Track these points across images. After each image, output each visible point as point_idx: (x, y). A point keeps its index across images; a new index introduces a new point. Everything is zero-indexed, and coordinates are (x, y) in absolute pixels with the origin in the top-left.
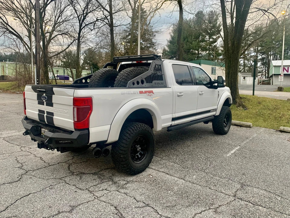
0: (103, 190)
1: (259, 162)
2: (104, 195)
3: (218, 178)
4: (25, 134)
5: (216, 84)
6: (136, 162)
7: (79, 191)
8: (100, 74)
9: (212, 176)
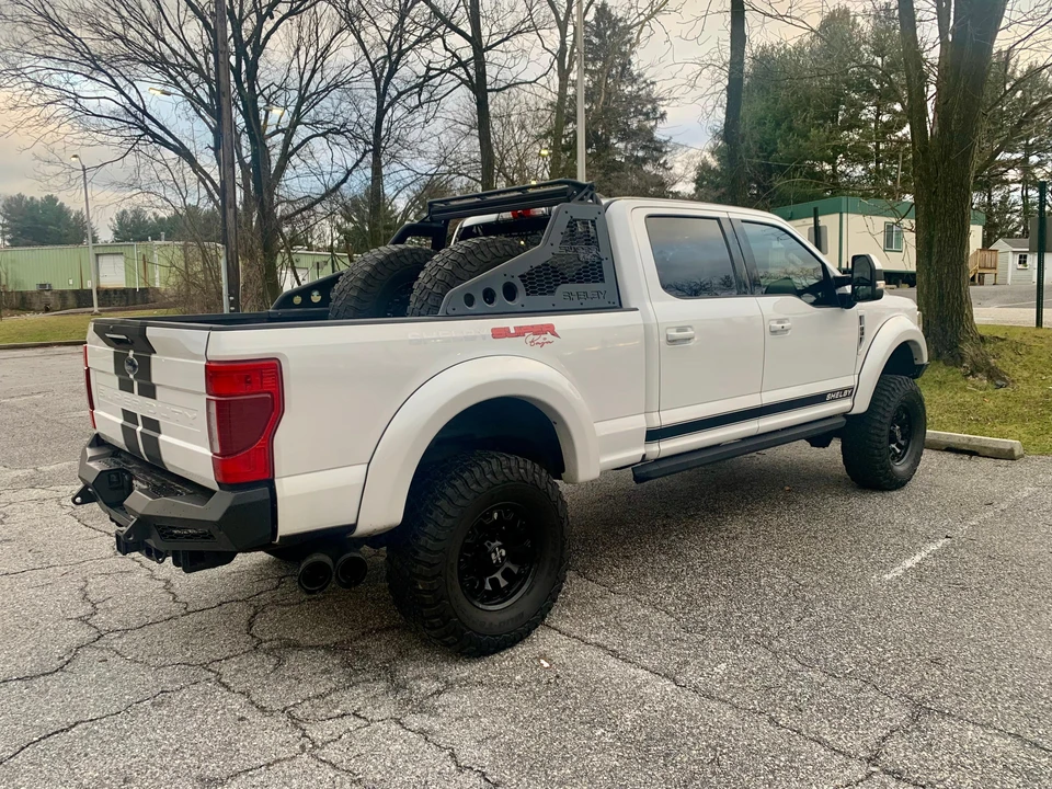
0: (344, 715)
1: (1019, 607)
2: (340, 737)
3: (818, 677)
4: (78, 499)
5: (848, 289)
6: (490, 608)
7: (256, 718)
8: (367, 269)
9: (796, 666)
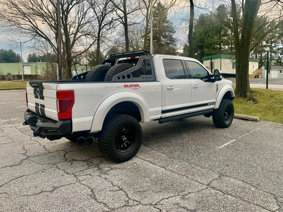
0: (87, 175)
1: (250, 154)
2: (86, 179)
3: (199, 168)
4: (24, 124)
5: (214, 78)
6: (122, 151)
7: (66, 175)
8: (95, 70)
9: (194, 166)
